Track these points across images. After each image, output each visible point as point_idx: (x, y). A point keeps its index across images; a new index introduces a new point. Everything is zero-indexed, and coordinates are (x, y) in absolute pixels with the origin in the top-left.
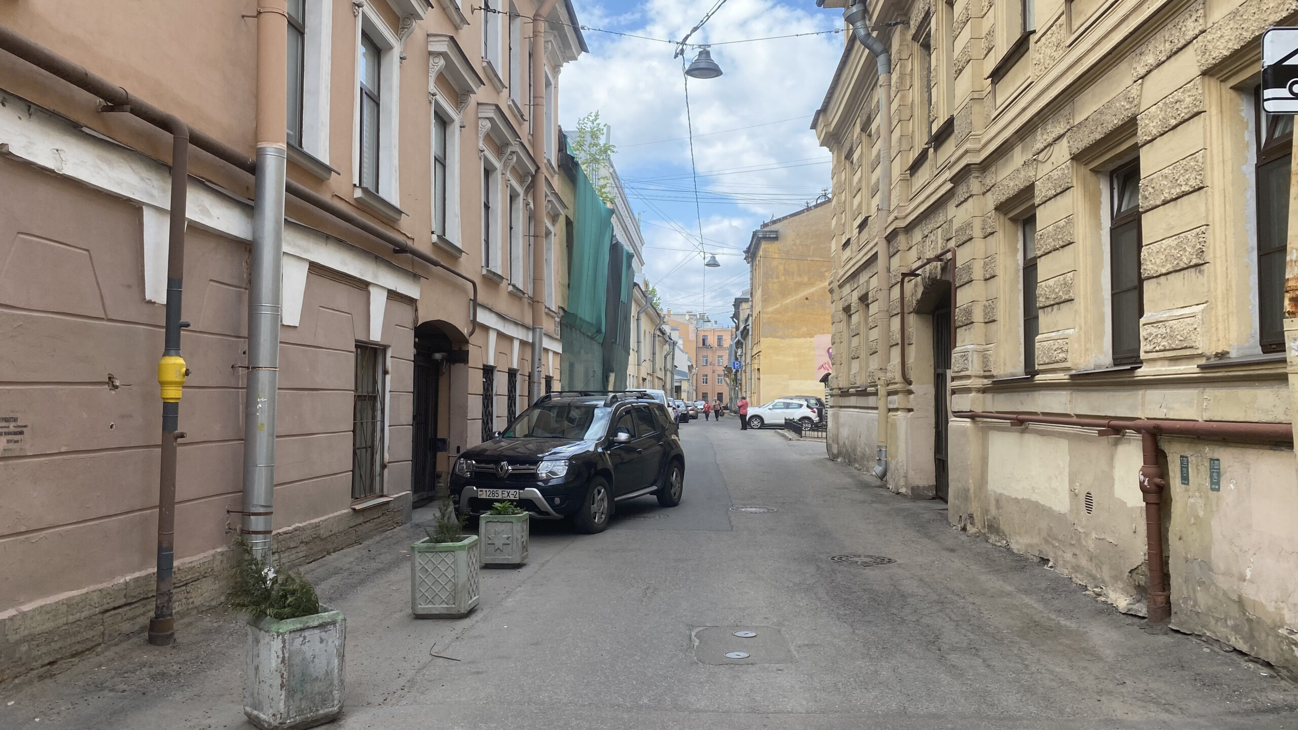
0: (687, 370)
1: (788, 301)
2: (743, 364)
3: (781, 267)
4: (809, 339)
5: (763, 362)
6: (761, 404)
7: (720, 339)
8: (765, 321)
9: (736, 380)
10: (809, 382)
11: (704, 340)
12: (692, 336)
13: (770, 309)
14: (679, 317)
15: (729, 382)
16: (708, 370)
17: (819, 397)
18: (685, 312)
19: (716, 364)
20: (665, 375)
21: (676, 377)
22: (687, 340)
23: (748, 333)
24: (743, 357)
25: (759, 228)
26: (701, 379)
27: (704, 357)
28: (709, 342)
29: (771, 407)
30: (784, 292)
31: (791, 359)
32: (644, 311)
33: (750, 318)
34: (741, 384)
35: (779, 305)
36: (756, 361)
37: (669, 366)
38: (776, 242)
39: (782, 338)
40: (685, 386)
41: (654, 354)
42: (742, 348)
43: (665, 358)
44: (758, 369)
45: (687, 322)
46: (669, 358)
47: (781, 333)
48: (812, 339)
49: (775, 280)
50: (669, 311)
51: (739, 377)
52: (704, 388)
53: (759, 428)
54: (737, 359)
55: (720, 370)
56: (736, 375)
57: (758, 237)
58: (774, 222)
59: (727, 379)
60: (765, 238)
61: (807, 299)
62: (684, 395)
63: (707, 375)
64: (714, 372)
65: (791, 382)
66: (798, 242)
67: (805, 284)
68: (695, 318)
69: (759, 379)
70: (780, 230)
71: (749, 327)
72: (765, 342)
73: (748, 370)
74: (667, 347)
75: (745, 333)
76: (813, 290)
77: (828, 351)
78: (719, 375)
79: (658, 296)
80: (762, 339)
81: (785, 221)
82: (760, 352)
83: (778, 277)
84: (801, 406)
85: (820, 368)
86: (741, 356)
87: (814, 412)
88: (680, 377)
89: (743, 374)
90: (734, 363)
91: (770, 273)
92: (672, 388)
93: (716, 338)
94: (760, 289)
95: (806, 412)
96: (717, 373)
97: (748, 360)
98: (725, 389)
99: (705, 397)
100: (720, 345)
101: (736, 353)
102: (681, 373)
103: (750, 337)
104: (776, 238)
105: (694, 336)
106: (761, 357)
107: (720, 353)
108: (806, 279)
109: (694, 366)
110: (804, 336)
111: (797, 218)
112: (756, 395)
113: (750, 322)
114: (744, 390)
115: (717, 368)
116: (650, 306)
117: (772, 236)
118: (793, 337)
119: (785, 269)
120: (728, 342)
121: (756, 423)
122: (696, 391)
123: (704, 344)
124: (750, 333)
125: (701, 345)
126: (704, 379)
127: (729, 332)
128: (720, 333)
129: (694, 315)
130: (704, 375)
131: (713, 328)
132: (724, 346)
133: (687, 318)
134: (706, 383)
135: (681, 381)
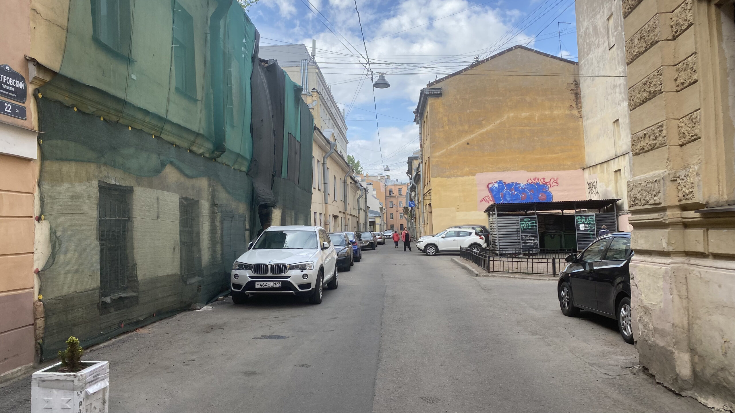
0: (379, 211)
1: (452, 147)
2: (416, 202)
3: (446, 119)
4: (471, 177)
5: (434, 198)
6: (434, 233)
7: (400, 190)
8: (434, 164)
9: (411, 215)
10: (473, 212)
11: (390, 192)
12: (382, 189)
13: (438, 154)
15: (406, 217)
16: (393, 210)
17: (483, 225)
18: (378, 175)
19: (399, 206)
20: (359, 213)
21: (370, 215)
22: (378, 192)
23: (419, 178)
24: (416, 198)
25: (425, 87)
26: (389, 216)
27: (390, 202)
28: (393, 194)
29: (444, 236)
30: (449, 140)
31: (457, 194)
32: (330, 156)
33: (421, 165)
34: (415, 218)
35: (445, 150)
36: (428, 198)
37: (362, 206)
38: (440, 98)
39: (449, 177)
40: (378, 221)
41: (345, 196)
42: (415, 191)
43: (358, 200)
44: (430, 205)
45: (379, 181)
46: (362, 200)
47: (447, 173)
48: (474, 177)
49: (441, 130)
50: (367, 175)
51: (413, 213)
52: (391, 222)
53: (435, 255)
54: (411, 200)
55: (401, 210)
56: (411, 212)
57: (425, 94)
58: (438, 81)
59: (406, 216)
60: (431, 95)
61: (468, 144)
62: (377, 227)
63: (393, 214)
64: (397, 211)
65: (458, 213)
66: (458, 97)
67: (466, 132)
68: (384, 178)
69: (431, 212)
70: (443, 88)
71: (421, 173)
72: (435, 181)
73: (421, 206)
74: (359, 192)
75: (417, 179)
76: (473, 136)
77: (488, 186)
78: (401, 213)
79: (361, 166)
80: (432, 179)
81: (447, 80)
82: (430, 189)
83: (443, 127)
84: (470, 234)
85: (481, 201)
86: (414, 197)
87: (482, 239)
88: (375, 215)
89: (417, 210)
90: (409, 202)
91: (436, 124)
92: (366, 223)
93: (398, 190)
94: (429, 138)
95: (475, 239)
96: (399, 212)
97: (421, 198)
98: (404, 222)
100: (400, 195)
101: (411, 195)
102: (373, 212)
103: (421, 179)
104: (440, 95)
105: (384, 189)
106: (432, 194)
107: (400, 199)
108: (466, 127)
109: (384, 208)
110: (467, 175)
111: (457, 76)
112: (428, 226)
113: (421, 169)
114: (418, 221)
115: (399, 209)
116: (334, 151)
117: (436, 93)
118: (458, 176)
119: (449, 120)
120: (405, 191)
121: (431, 250)
122: (387, 224)
123: (390, 194)
124: (421, 177)
125: (388, 195)
126: (391, 216)
127: (406, 183)
128: (400, 187)
129: (383, 176)
130: (391, 214)
131: (396, 184)
132: (403, 195)
133: (379, 178)
134: (393, 218)
135: (375, 218)
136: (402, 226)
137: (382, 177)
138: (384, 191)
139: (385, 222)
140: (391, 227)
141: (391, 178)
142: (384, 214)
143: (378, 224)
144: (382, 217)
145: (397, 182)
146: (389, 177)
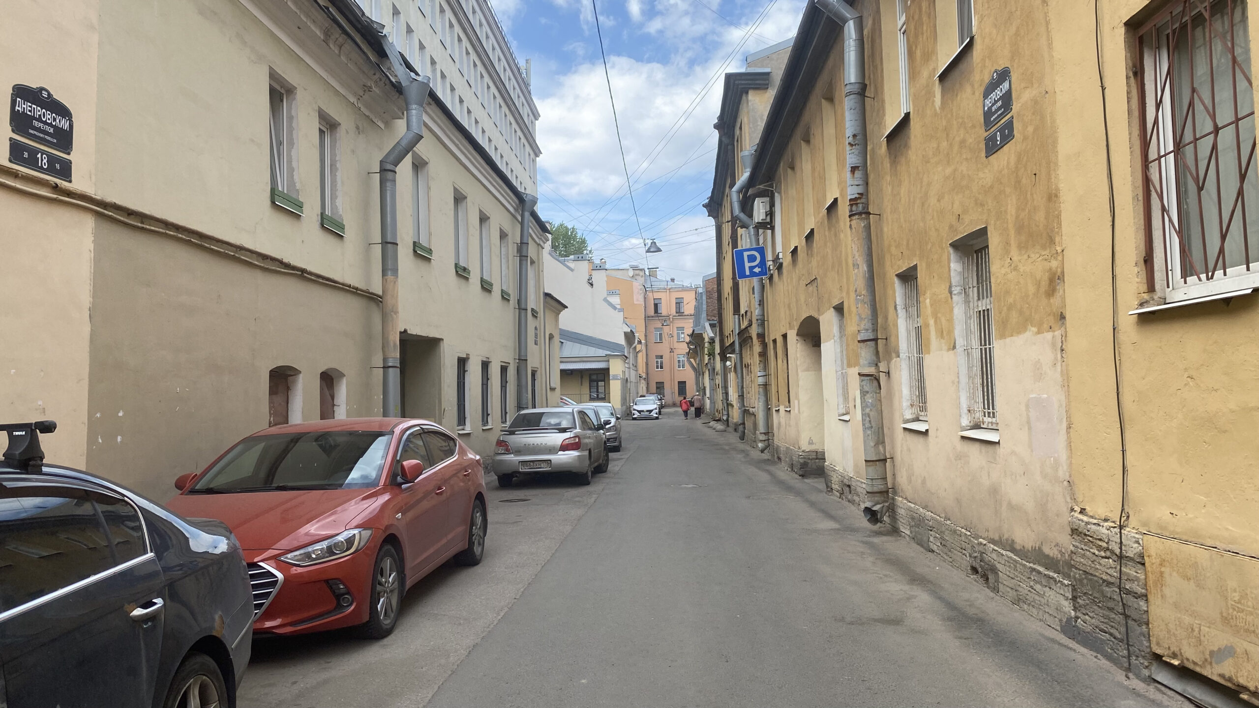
0: (622, 341)
7: (679, 303)
11: (655, 305)
12: (638, 299)
14: (620, 272)
16: (663, 349)
19: (675, 339)
22: (630, 304)
26: (653, 361)
27: (656, 329)
28: (663, 310)
40: (616, 368)
45: (630, 279)
52: (658, 376)
55: (681, 348)
63: (661, 357)
64: (672, 351)
68: (642, 273)
78: (680, 356)
79: (589, 249)
88: (609, 353)
93: (674, 302)
96: (677, 352)
99: (660, 388)
100: (679, 312)
105: (642, 298)
107: (679, 323)
115: (676, 345)
120: (692, 303)
122: (647, 380)
123: (656, 311)
125: (651, 312)
126: (657, 362)
127: (693, 286)
128: (679, 295)
129: (641, 270)
130: (657, 357)
131: (669, 287)
132: (686, 313)
133: (631, 273)
134: (662, 367)
135: (607, 359)
136: (682, 385)
137: (637, 272)
138: (643, 303)
139: (644, 376)
140: (657, 388)
141: (660, 275)
142: (640, 355)
143: (615, 378)
144: (631, 360)
145: (673, 283)
146: (653, 272)
